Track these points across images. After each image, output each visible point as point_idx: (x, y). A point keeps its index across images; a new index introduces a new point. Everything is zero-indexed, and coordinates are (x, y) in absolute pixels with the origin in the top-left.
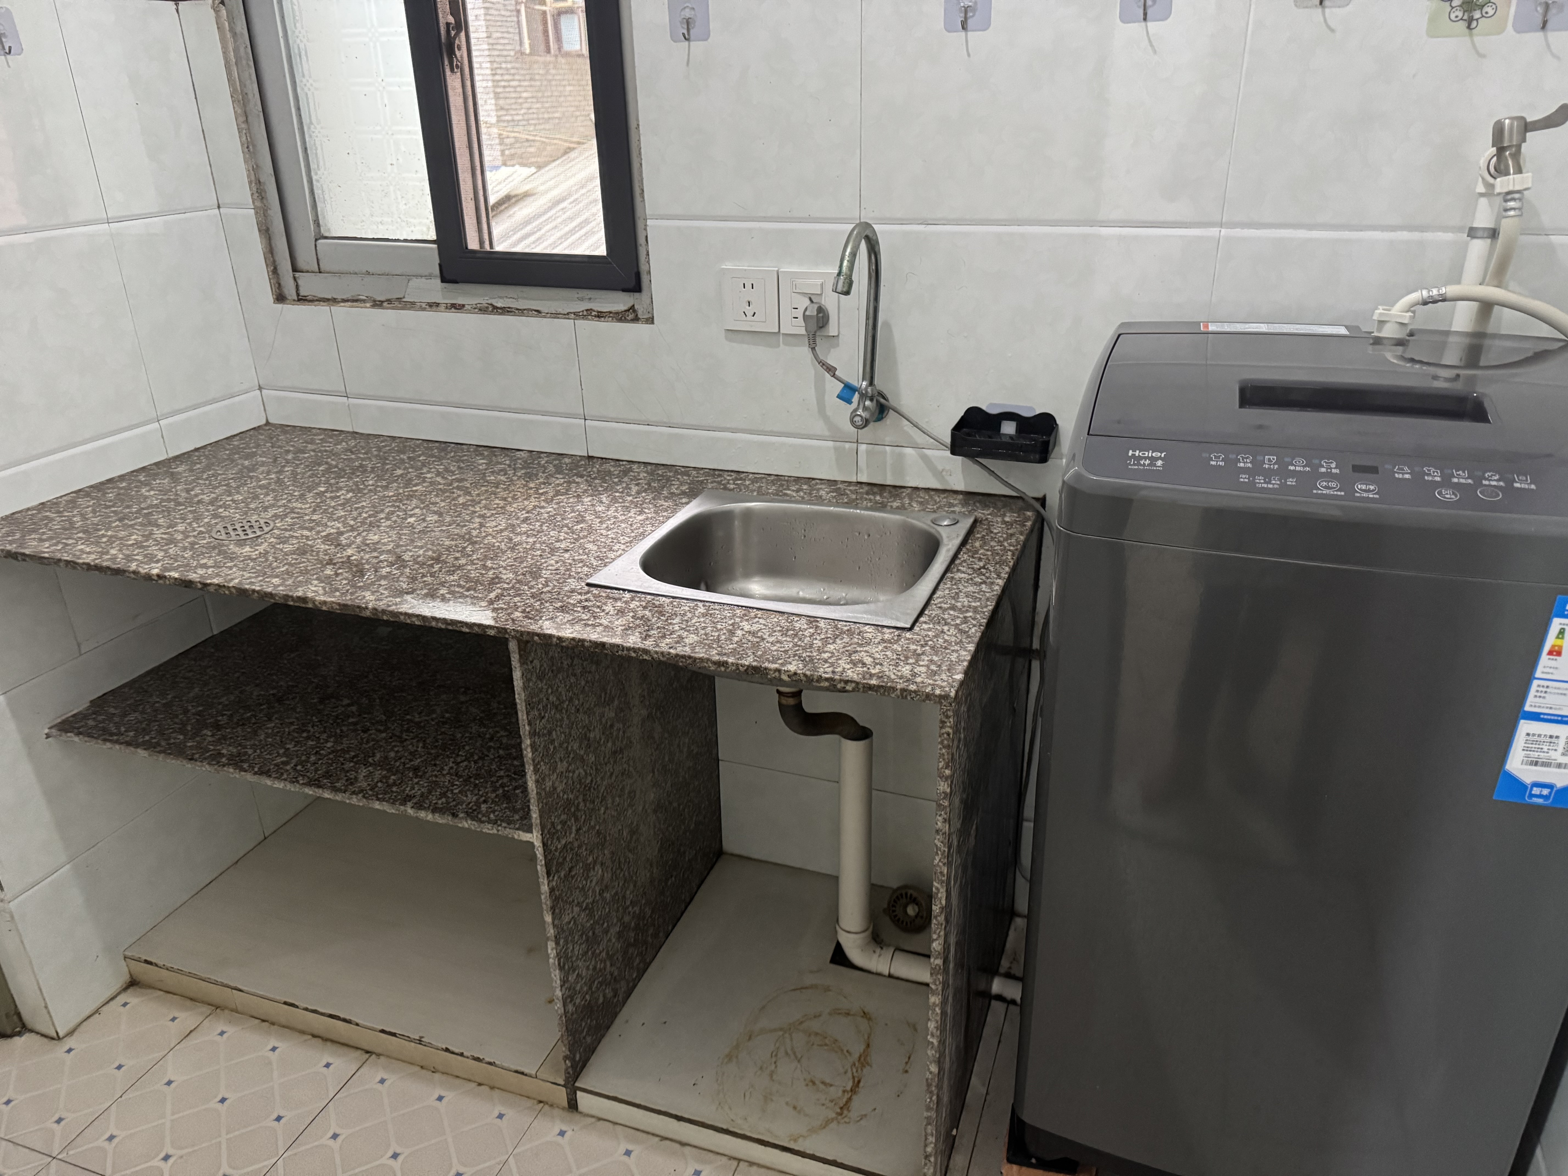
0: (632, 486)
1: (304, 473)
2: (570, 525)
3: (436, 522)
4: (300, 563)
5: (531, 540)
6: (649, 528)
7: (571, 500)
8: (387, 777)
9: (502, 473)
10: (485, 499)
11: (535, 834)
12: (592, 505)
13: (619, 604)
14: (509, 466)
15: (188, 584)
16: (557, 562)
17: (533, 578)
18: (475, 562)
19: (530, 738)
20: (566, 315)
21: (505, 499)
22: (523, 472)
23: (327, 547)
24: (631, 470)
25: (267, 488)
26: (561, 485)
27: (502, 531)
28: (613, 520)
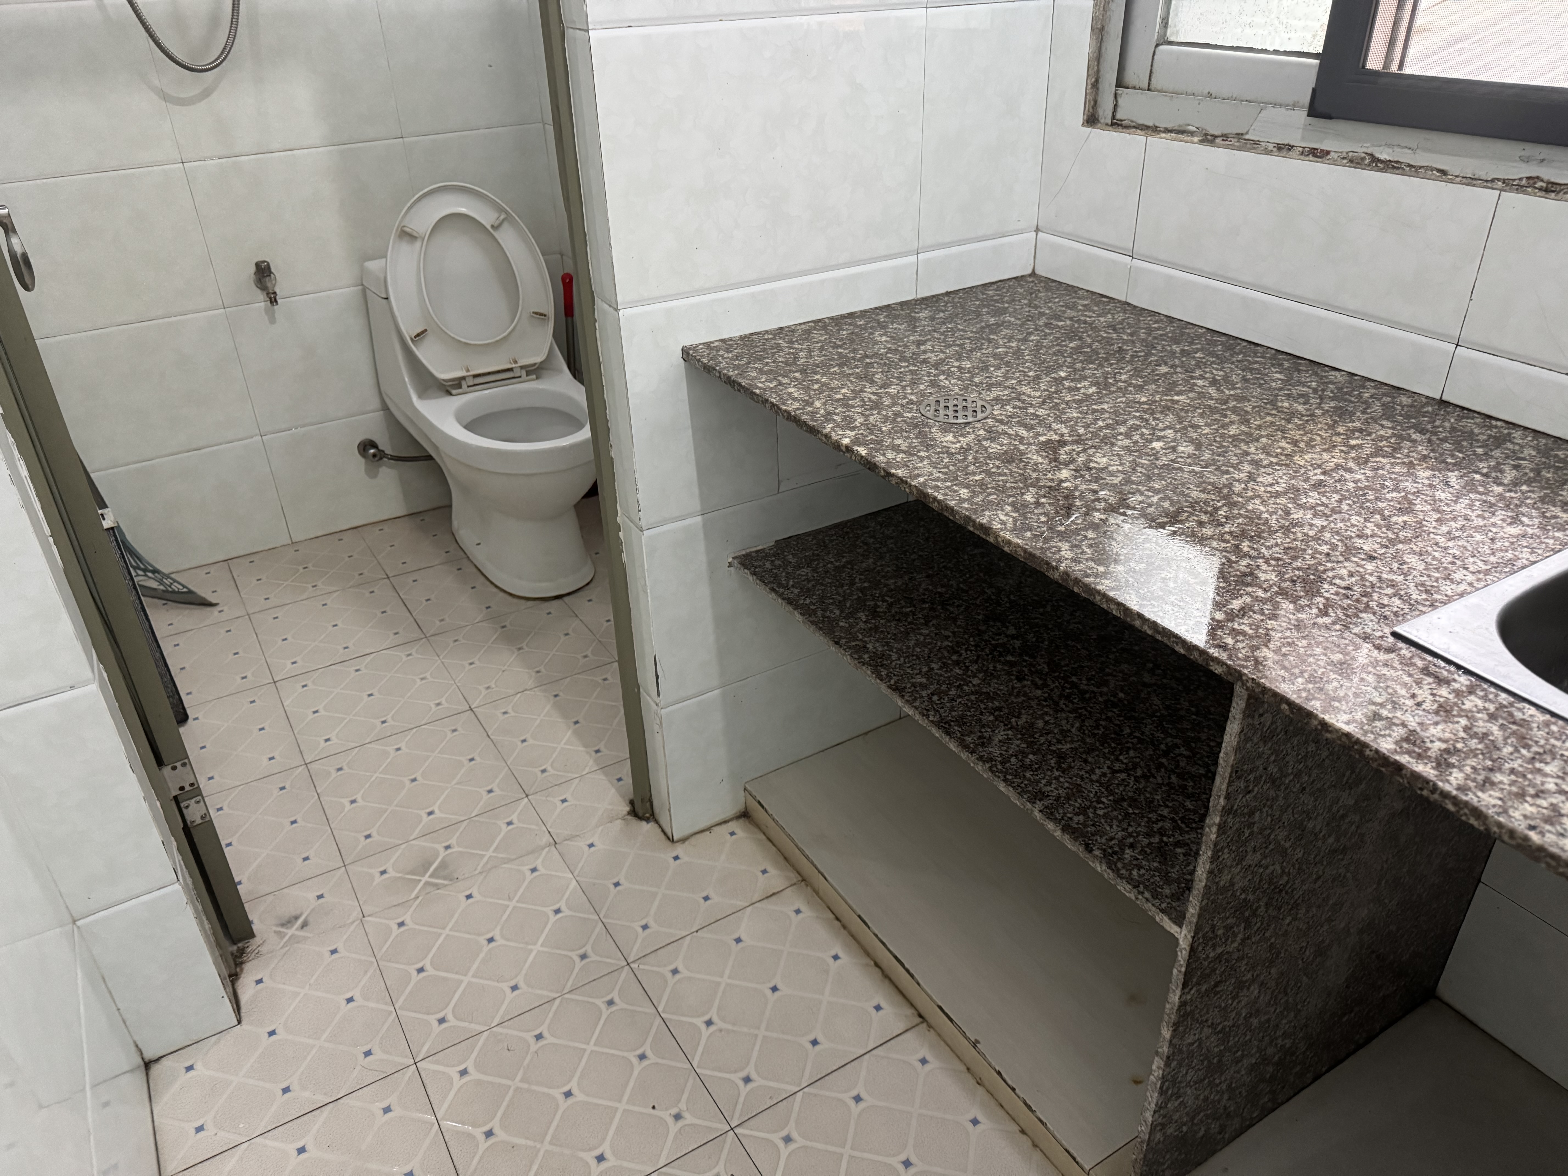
0: (1507, 468)
1: (1050, 348)
2: (1387, 513)
3: (1189, 457)
4: (1000, 475)
5: (1319, 522)
6: (1525, 555)
7: (1397, 469)
8: (1025, 755)
9: (1301, 400)
10: (1268, 436)
11: (1184, 931)
12: (1430, 486)
13: (1444, 691)
14: (1315, 391)
15: (871, 466)
16: (1351, 575)
17: (1307, 592)
18: (1227, 537)
19: (1221, 816)
20: (1489, 183)
21: (1295, 443)
22: (1332, 404)
23: (1040, 460)
24: (1508, 438)
25: (1002, 359)
26: (1387, 439)
27: (1277, 495)
28: (1461, 522)
